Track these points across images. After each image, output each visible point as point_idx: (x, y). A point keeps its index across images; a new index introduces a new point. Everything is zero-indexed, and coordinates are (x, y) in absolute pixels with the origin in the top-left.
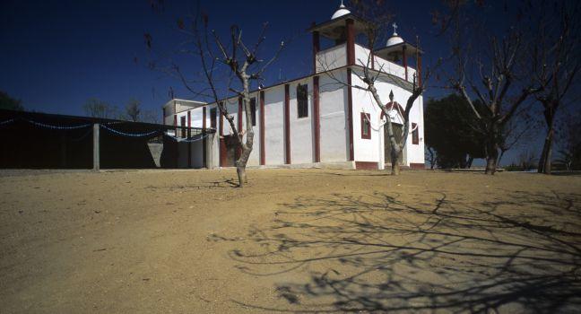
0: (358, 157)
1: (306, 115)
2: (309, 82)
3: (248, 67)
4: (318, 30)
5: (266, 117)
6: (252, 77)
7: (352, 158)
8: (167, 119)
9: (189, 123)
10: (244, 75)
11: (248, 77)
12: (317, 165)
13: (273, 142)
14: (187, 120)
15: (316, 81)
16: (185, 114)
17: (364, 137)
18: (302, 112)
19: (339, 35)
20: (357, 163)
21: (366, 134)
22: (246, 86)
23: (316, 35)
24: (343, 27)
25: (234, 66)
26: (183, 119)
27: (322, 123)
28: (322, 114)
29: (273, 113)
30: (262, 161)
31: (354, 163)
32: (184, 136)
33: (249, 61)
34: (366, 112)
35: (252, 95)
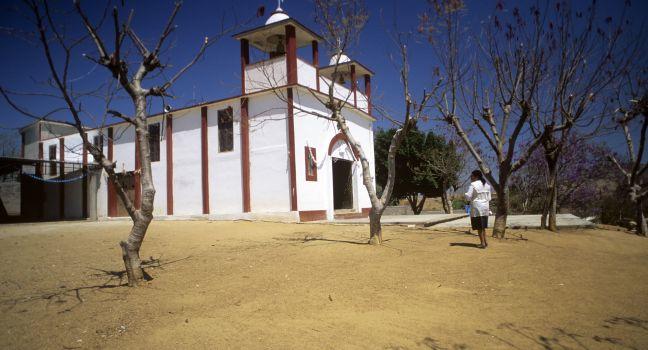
0: (302, 206)
1: (230, 148)
2: (236, 104)
3: (144, 74)
4: (246, 37)
5: (174, 150)
6: (152, 92)
7: (294, 206)
8: (28, 148)
9: (62, 156)
10: (138, 88)
11: (146, 91)
12: (247, 216)
13: (184, 184)
14: (58, 150)
15: (245, 104)
16: (56, 142)
17: (309, 178)
18: (226, 144)
19: (275, 46)
20: (301, 213)
21: (312, 176)
22: (141, 106)
23: (245, 44)
24: (280, 37)
25: (118, 70)
26: (53, 149)
27: (252, 159)
28: (253, 148)
29: (185, 143)
30: (170, 211)
31: (297, 213)
32: (53, 172)
33: (147, 64)
34: (311, 146)
35: (152, 121)
